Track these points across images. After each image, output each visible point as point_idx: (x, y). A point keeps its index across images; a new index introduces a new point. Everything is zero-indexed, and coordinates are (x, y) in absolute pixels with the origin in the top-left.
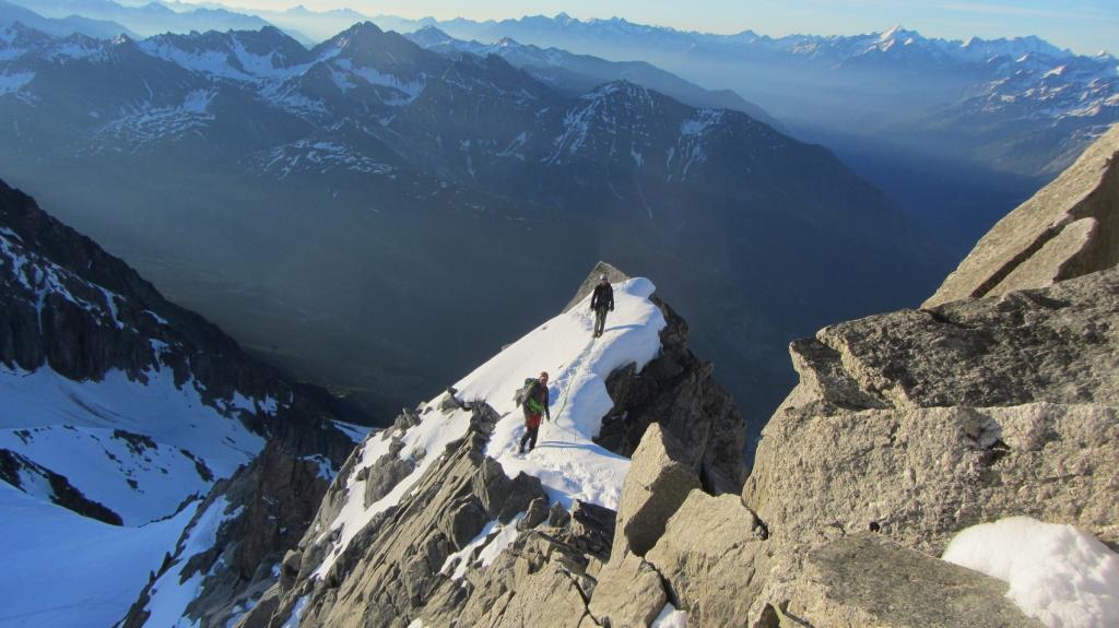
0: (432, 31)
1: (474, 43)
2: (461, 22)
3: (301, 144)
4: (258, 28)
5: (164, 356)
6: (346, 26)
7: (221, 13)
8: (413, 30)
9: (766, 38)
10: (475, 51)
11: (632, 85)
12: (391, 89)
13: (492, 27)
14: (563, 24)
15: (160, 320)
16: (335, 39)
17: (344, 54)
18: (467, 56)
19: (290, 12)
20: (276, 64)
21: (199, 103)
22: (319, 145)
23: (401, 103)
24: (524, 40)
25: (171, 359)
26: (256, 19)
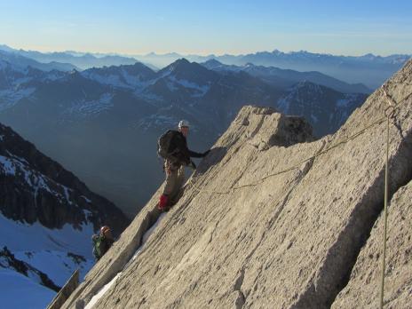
0: (213, 61)
1: (233, 66)
2: (227, 56)
3: (152, 116)
4: (133, 63)
5: (89, 218)
6: (173, 60)
7: (117, 57)
8: (204, 61)
9: (379, 57)
10: (234, 70)
11: (310, 83)
12: (194, 89)
13: (242, 58)
14: (276, 55)
15: (88, 201)
16: (168, 67)
17: (173, 74)
18: (230, 73)
19: (148, 55)
20: (141, 80)
21: (106, 99)
22: (161, 117)
23: (199, 95)
24: (258, 64)
25: (92, 219)
26: (133, 59)
